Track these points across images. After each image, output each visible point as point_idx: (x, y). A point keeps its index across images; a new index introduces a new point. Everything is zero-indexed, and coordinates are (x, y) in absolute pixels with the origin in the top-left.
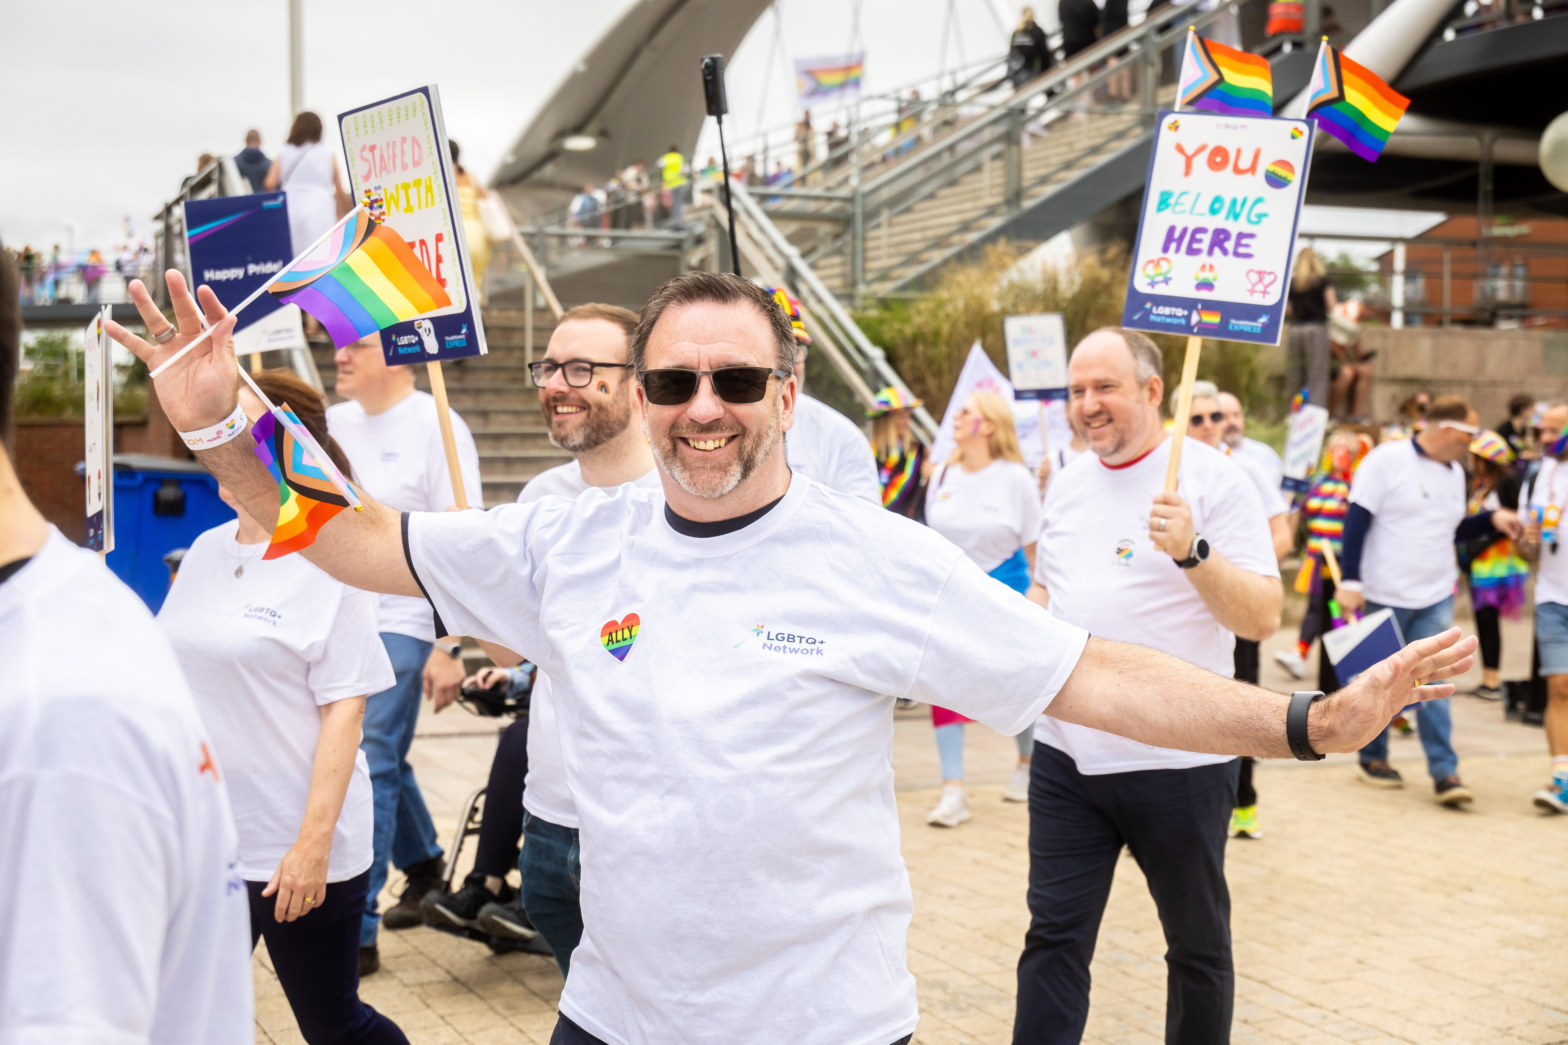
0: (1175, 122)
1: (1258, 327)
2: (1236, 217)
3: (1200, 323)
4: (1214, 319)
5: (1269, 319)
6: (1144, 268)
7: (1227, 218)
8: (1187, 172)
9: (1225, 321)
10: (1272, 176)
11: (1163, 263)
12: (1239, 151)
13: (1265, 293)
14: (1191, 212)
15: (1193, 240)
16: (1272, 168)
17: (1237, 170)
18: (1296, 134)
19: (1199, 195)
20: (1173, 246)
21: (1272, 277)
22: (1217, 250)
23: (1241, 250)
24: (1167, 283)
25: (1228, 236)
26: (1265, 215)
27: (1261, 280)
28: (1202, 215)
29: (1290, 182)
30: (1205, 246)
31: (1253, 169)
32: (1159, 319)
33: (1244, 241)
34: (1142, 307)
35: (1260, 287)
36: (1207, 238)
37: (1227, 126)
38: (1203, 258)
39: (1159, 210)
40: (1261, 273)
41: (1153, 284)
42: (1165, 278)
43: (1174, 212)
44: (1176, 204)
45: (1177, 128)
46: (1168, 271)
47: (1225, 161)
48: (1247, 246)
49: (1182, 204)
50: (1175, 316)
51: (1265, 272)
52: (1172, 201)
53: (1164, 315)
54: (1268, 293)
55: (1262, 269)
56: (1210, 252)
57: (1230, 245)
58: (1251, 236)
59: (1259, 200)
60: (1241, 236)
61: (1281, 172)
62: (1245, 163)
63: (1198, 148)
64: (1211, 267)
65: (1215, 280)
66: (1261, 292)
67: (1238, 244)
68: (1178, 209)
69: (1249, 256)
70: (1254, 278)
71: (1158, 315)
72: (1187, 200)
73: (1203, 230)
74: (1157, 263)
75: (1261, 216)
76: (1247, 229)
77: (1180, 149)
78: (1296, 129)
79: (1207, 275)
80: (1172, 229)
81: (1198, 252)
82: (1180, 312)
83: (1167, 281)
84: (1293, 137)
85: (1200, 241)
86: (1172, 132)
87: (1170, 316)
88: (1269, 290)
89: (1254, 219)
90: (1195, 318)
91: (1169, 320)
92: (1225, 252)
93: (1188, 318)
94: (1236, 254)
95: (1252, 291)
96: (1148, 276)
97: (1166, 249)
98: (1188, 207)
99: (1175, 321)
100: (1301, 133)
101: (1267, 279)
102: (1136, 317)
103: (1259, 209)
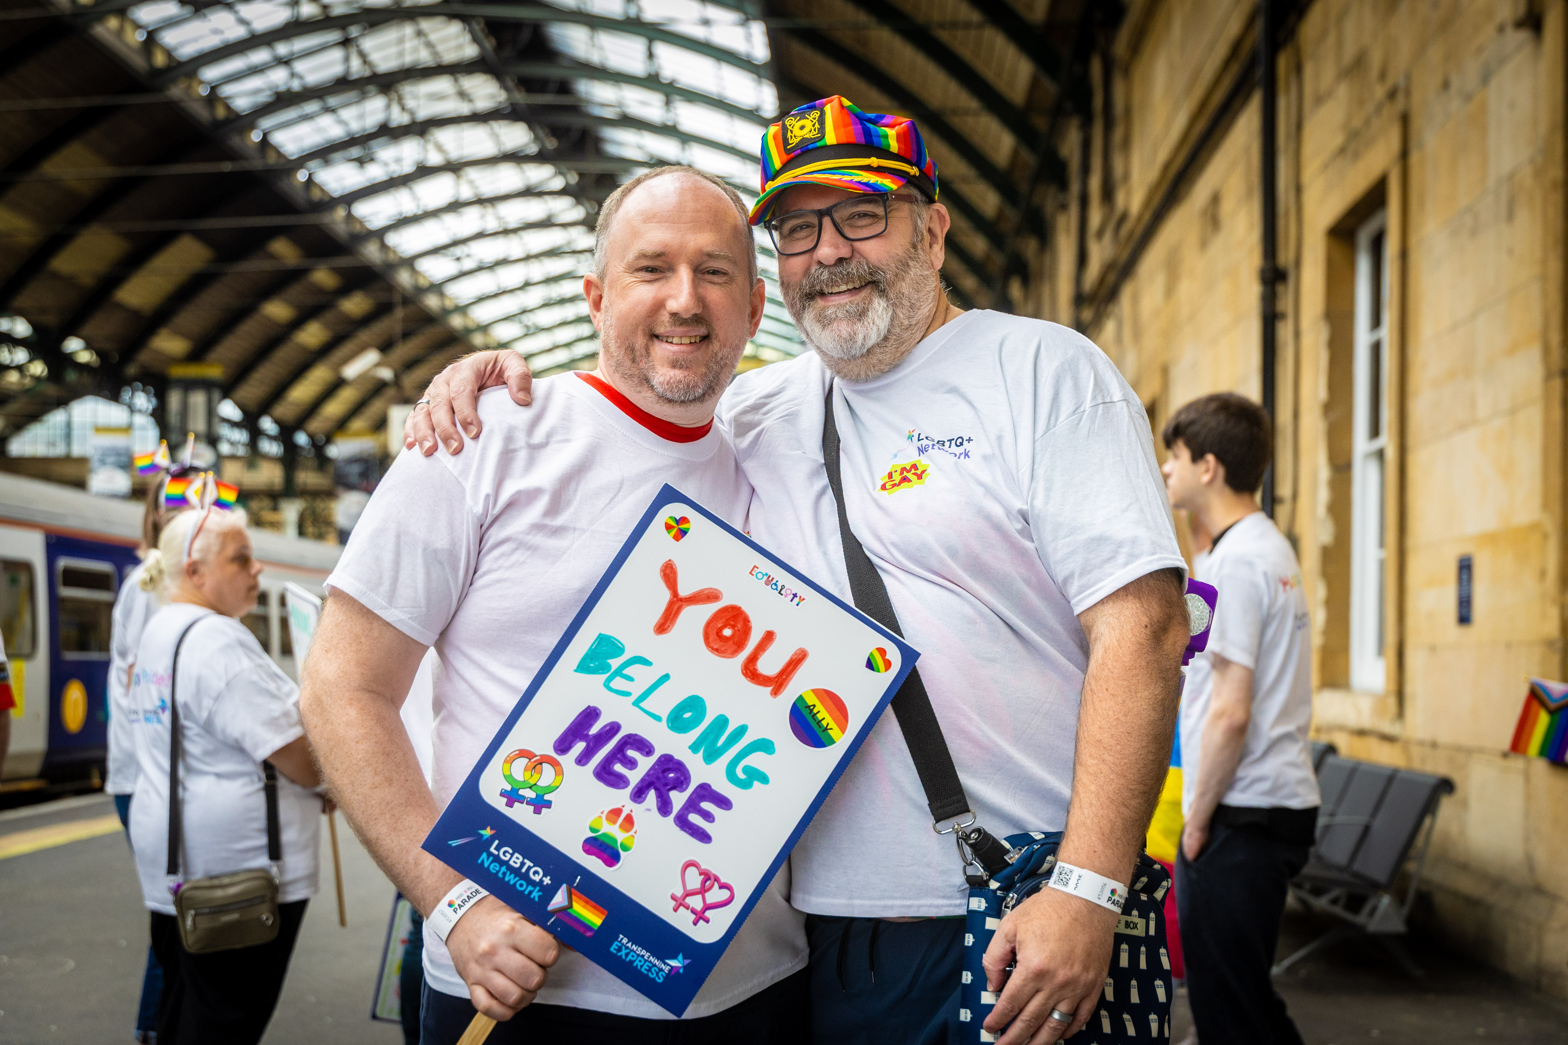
0: (684, 520)
1: (661, 970)
2: (711, 756)
3: (564, 911)
4: (594, 919)
5: (685, 967)
6: (510, 760)
7: (695, 748)
8: (662, 627)
9: (608, 931)
10: (805, 712)
11: (547, 768)
12: (769, 637)
13: (700, 916)
14: (636, 703)
15: (618, 753)
16: (811, 700)
17: (750, 671)
18: (879, 661)
19: (666, 677)
20: (580, 747)
21: (725, 894)
22: (652, 796)
23: (694, 818)
24: (537, 811)
25: (682, 782)
26: (764, 779)
27: (703, 891)
28: (658, 718)
29: (832, 742)
30: (635, 777)
31: (778, 683)
32: (494, 867)
33: (706, 806)
34: (472, 830)
35: (696, 902)
36: (645, 764)
37: (769, 581)
38: (621, 798)
39: (584, 667)
40: (708, 877)
41: (512, 797)
42: (540, 797)
43: (607, 685)
44: (618, 672)
45: (682, 533)
46: (552, 789)
47: (739, 642)
48: (708, 816)
49: (630, 679)
50: (525, 877)
51: (717, 879)
52: (615, 663)
53: (506, 863)
54: (707, 921)
55: (714, 871)
56: (639, 795)
57: (678, 799)
58: (724, 803)
59: (765, 746)
60: (705, 792)
61: (823, 714)
62: (769, 665)
63: (702, 591)
64: (629, 820)
65: (626, 848)
66: (693, 911)
67: (692, 805)
68: (618, 683)
69: (704, 837)
70: (694, 880)
71: (497, 859)
72: (643, 677)
73: (646, 748)
74: (537, 762)
75: (756, 776)
76: (722, 786)
77: (669, 574)
78: (882, 652)
79: (614, 831)
80: (590, 714)
81: (618, 781)
82: (537, 875)
83: (540, 805)
84: (870, 665)
85: (631, 764)
86: (669, 537)
87: (516, 872)
88: (708, 914)
89: (741, 775)
90: (559, 899)
91: (511, 878)
92: (664, 807)
93: (549, 892)
94: (682, 822)
95: (679, 903)
96: (509, 778)
97: (563, 745)
98: (636, 690)
99: (522, 886)
100: (888, 665)
101: (716, 895)
102: (454, 843)
103: (756, 760)
